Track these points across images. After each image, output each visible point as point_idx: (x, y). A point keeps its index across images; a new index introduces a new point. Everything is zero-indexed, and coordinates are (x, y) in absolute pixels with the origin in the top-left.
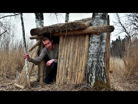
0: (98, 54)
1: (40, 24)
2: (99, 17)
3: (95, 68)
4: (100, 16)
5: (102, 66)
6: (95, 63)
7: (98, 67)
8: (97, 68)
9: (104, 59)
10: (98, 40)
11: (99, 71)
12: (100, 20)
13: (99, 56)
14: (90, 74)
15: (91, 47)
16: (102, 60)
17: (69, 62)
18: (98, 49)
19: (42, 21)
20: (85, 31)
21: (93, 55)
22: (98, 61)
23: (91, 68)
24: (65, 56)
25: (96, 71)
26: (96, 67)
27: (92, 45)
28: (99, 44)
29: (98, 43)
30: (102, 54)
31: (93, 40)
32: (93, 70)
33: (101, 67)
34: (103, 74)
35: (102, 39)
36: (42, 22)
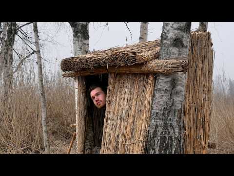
0: (167, 112)
1: (81, 48)
2: (169, 42)
3: (159, 138)
4: (171, 42)
5: (173, 135)
6: (160, 130)
7: (165, 137)
8: (163, 138)
9: (178, 122)
10: (167, 86)
11: (167, 145)
12: (171, 48)
13: (168, 116)
14: (151, 150)
15: (156, 99)
16: (175, 123)
17: (121, 124)
18: (167, 103)
19: (85, 42)
20: (145, 69)
21: (157, 113)
22: (165, 126)
23: (153, 137)
24: (115, 113)
25: (161, 144)
26: (161, 137)
27: (157, 95)
28: (168, 94)
29: (166, 91)
30: (175, 113)
31: (159, 87)
32: (156, 142)
33: (171, 137)
34: (174, 149)
35: (174, 84)
36: (85, 44)
